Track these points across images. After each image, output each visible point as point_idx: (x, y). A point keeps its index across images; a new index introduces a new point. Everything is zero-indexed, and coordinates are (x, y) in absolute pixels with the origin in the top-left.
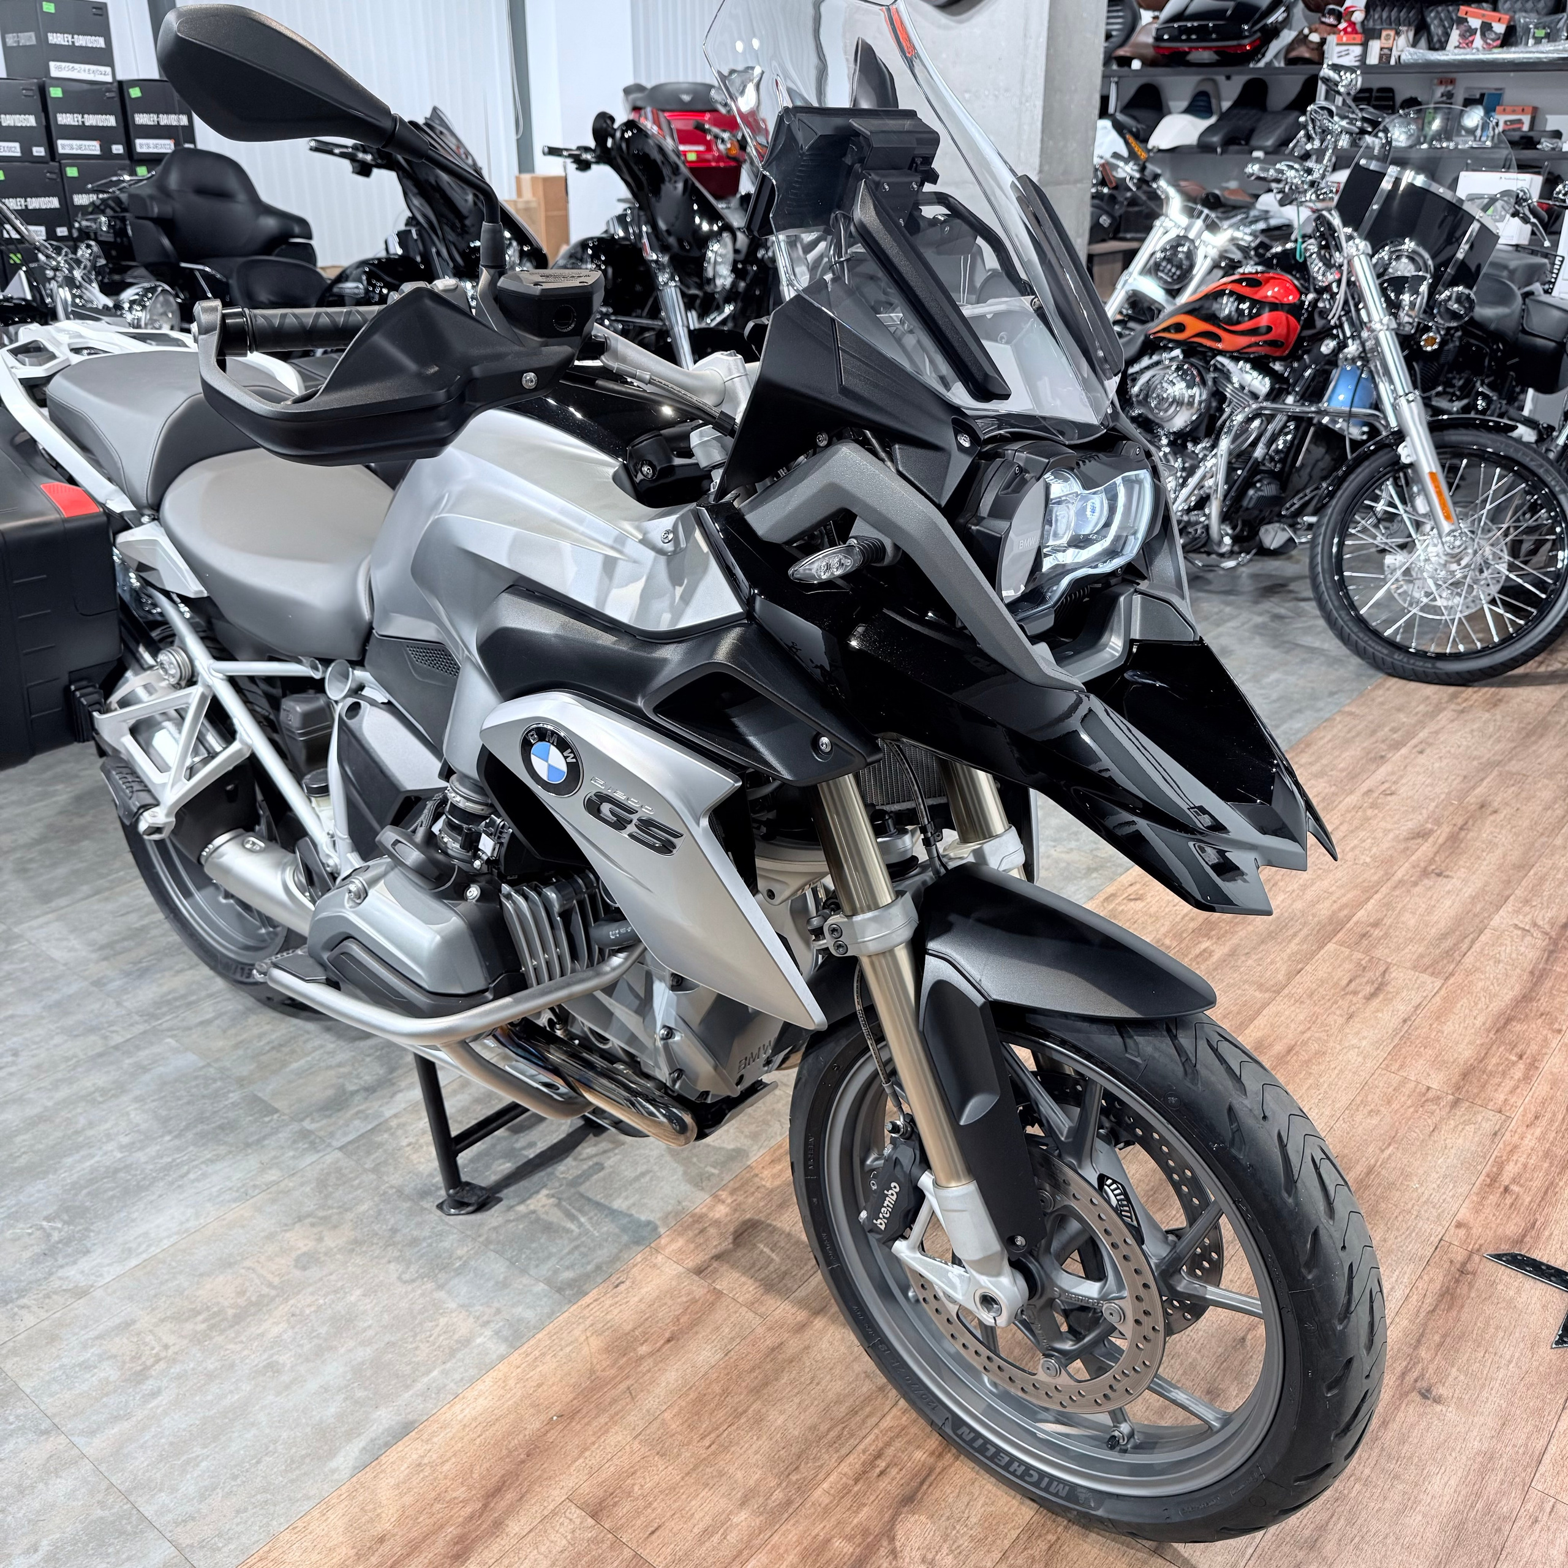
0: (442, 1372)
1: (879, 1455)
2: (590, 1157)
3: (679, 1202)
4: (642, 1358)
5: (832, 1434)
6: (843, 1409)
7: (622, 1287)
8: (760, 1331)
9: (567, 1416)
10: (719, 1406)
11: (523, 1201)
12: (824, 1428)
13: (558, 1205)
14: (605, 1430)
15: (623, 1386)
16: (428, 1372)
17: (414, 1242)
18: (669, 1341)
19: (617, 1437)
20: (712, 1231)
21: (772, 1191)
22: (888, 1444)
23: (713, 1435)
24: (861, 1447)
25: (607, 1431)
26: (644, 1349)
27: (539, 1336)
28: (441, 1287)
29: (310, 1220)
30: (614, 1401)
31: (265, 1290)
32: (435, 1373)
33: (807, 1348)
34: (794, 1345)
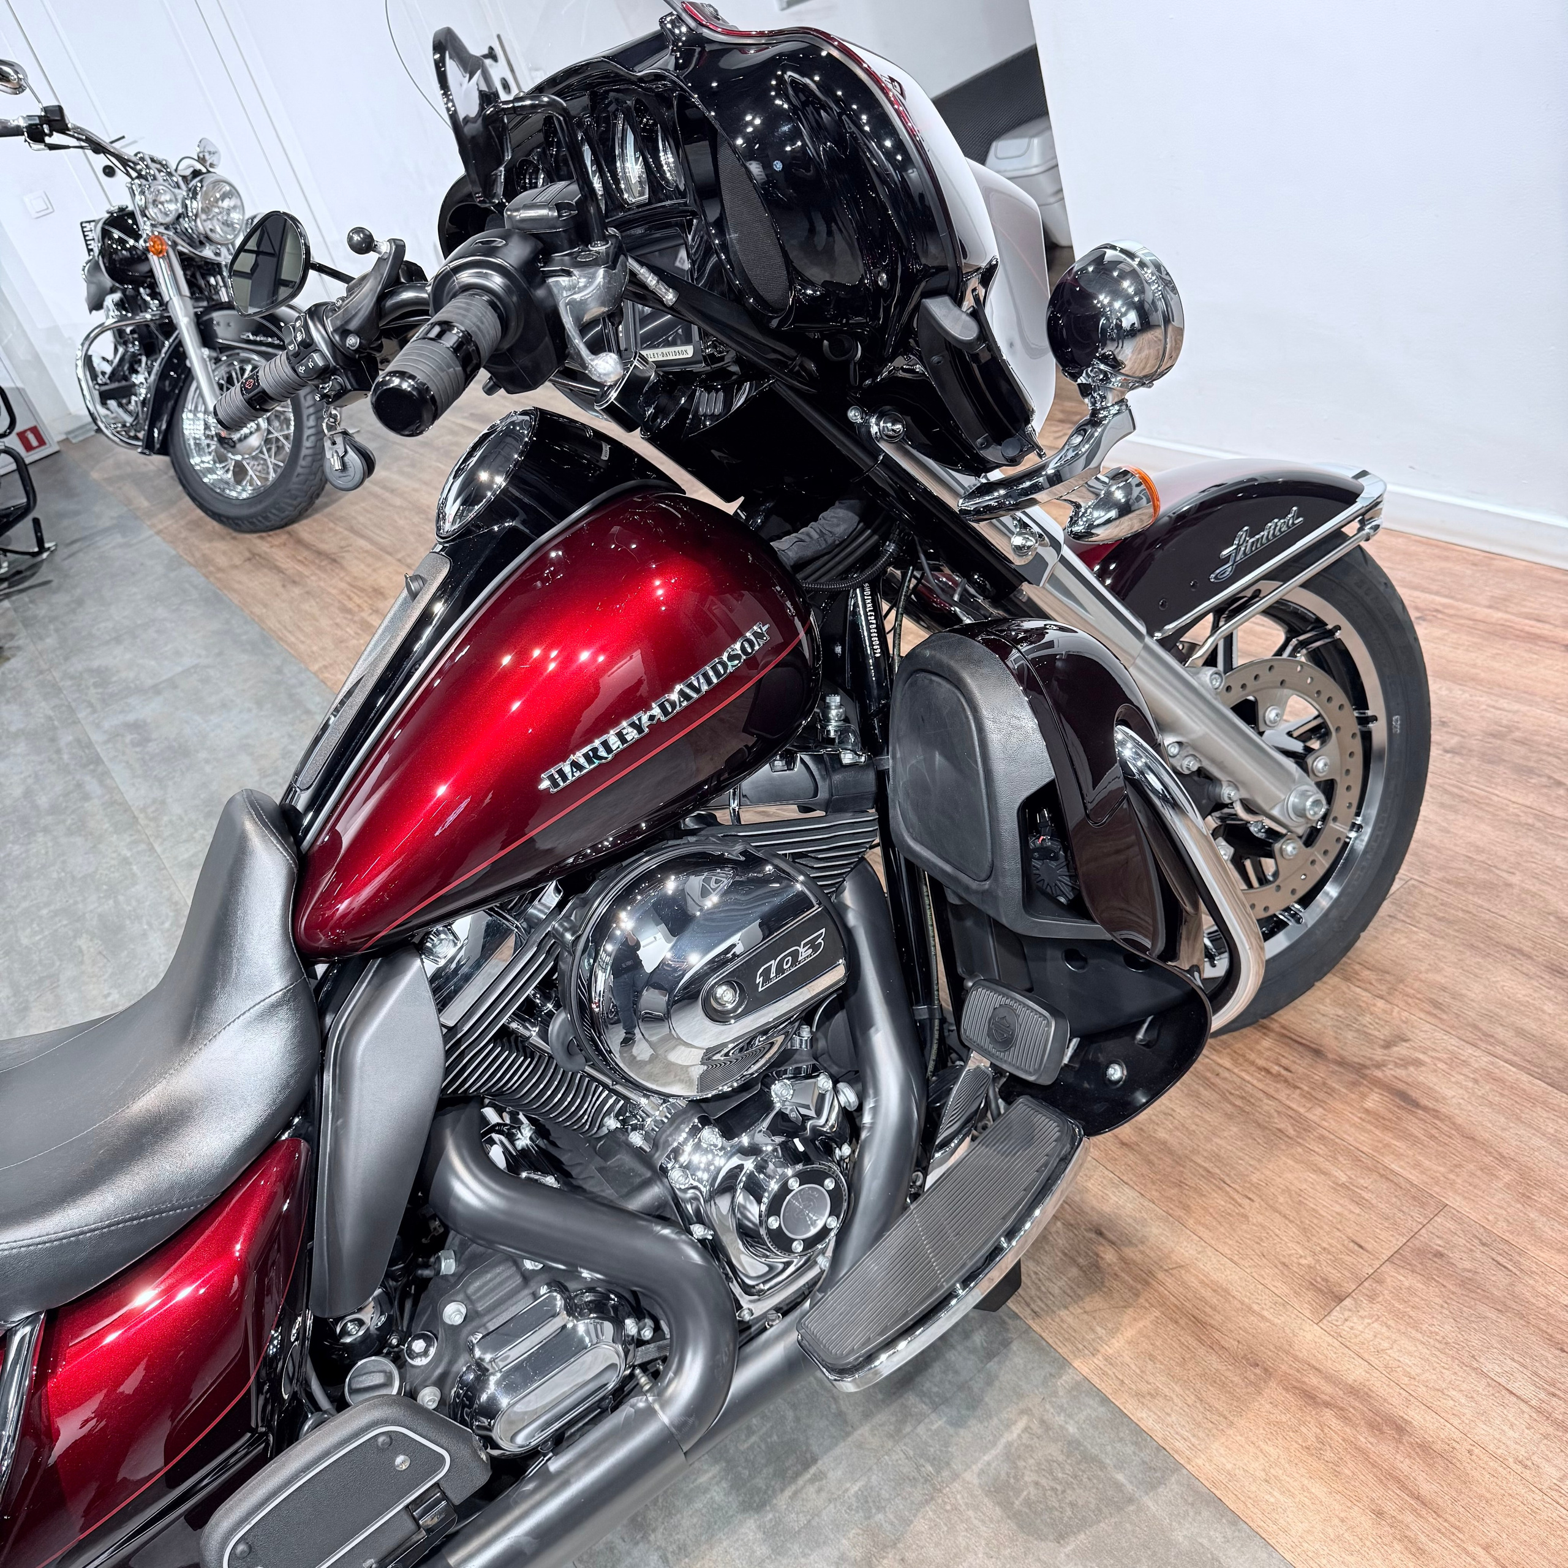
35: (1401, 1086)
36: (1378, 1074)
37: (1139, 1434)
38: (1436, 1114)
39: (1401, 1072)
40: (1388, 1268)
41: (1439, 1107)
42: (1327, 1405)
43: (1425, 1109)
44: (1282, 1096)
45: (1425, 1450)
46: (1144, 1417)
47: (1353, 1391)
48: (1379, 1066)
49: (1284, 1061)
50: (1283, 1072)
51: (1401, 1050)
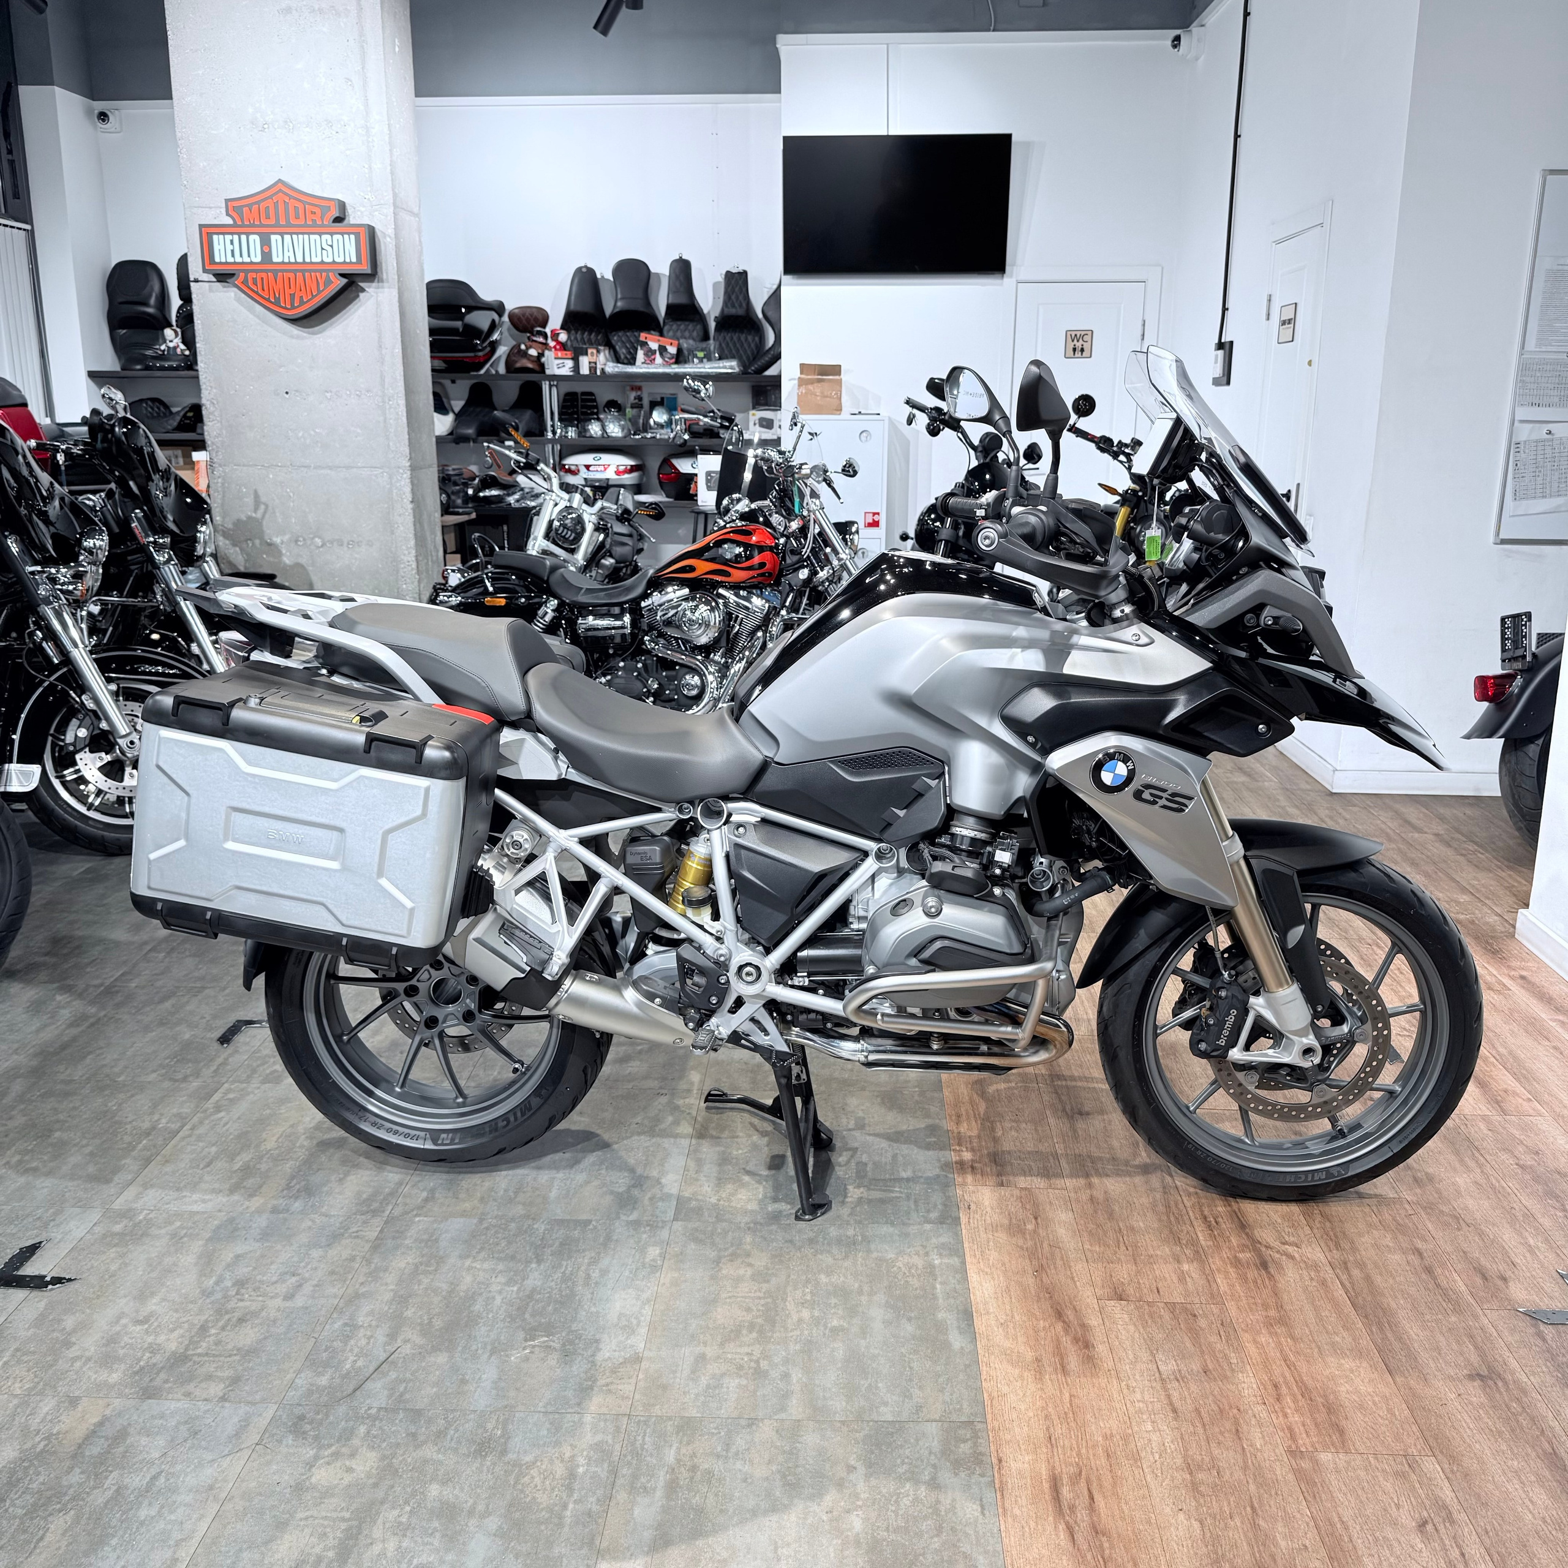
0: (941, 1283)
1: (1205, 1218)
2: (848, 1162)
3: (939, 1161)
4: (1035, 1231)
5: (1172, 1219)
6: (1161, 1208)
7: (973, 1207)
8: (1072, 1195)
9: (1039, 1270)
10: (1105, 1233)
11: (846, 1196)
12: (1165, 1218)
13: (869, 1189)
14: (1067, 1266)
15: (1045, 1245)
16: (934, 1288)
17: (811, 1241)
18: (1036, 1218)
19: (1079, 1267)
20: (976, 1165)
21: (979, 1137)
22: (1202, 1211)
23: (1122, 1244)
24: (1192, 1218)
25: (1070, 1267)
26: (1030, 1228)
27: (966, 1245)
28: (869, 1251)
29: (723, 1260)
30: (1053, 1255)
31: (762, 1302)
32: (938, 1286)
33: (1106, 1192)
34: (1098, 1194)
35: (1269, 1259)
36: (1263, 1249)
37: (965, 1279)
38: (1271, 1277)
39: (1278, 1256)
40: (1161, 1305)
41: (1277, 1277)
42: (1064, 1322)
43: (1268, 1273)
44: (1198, 1229)
45: (1089, 1359)
46: (973, 1277)
47: (1083, 1326)
48: (1268, 1247)
49: (1220, 1220)
50: (1213, 1222)
51: (1290, 1249)
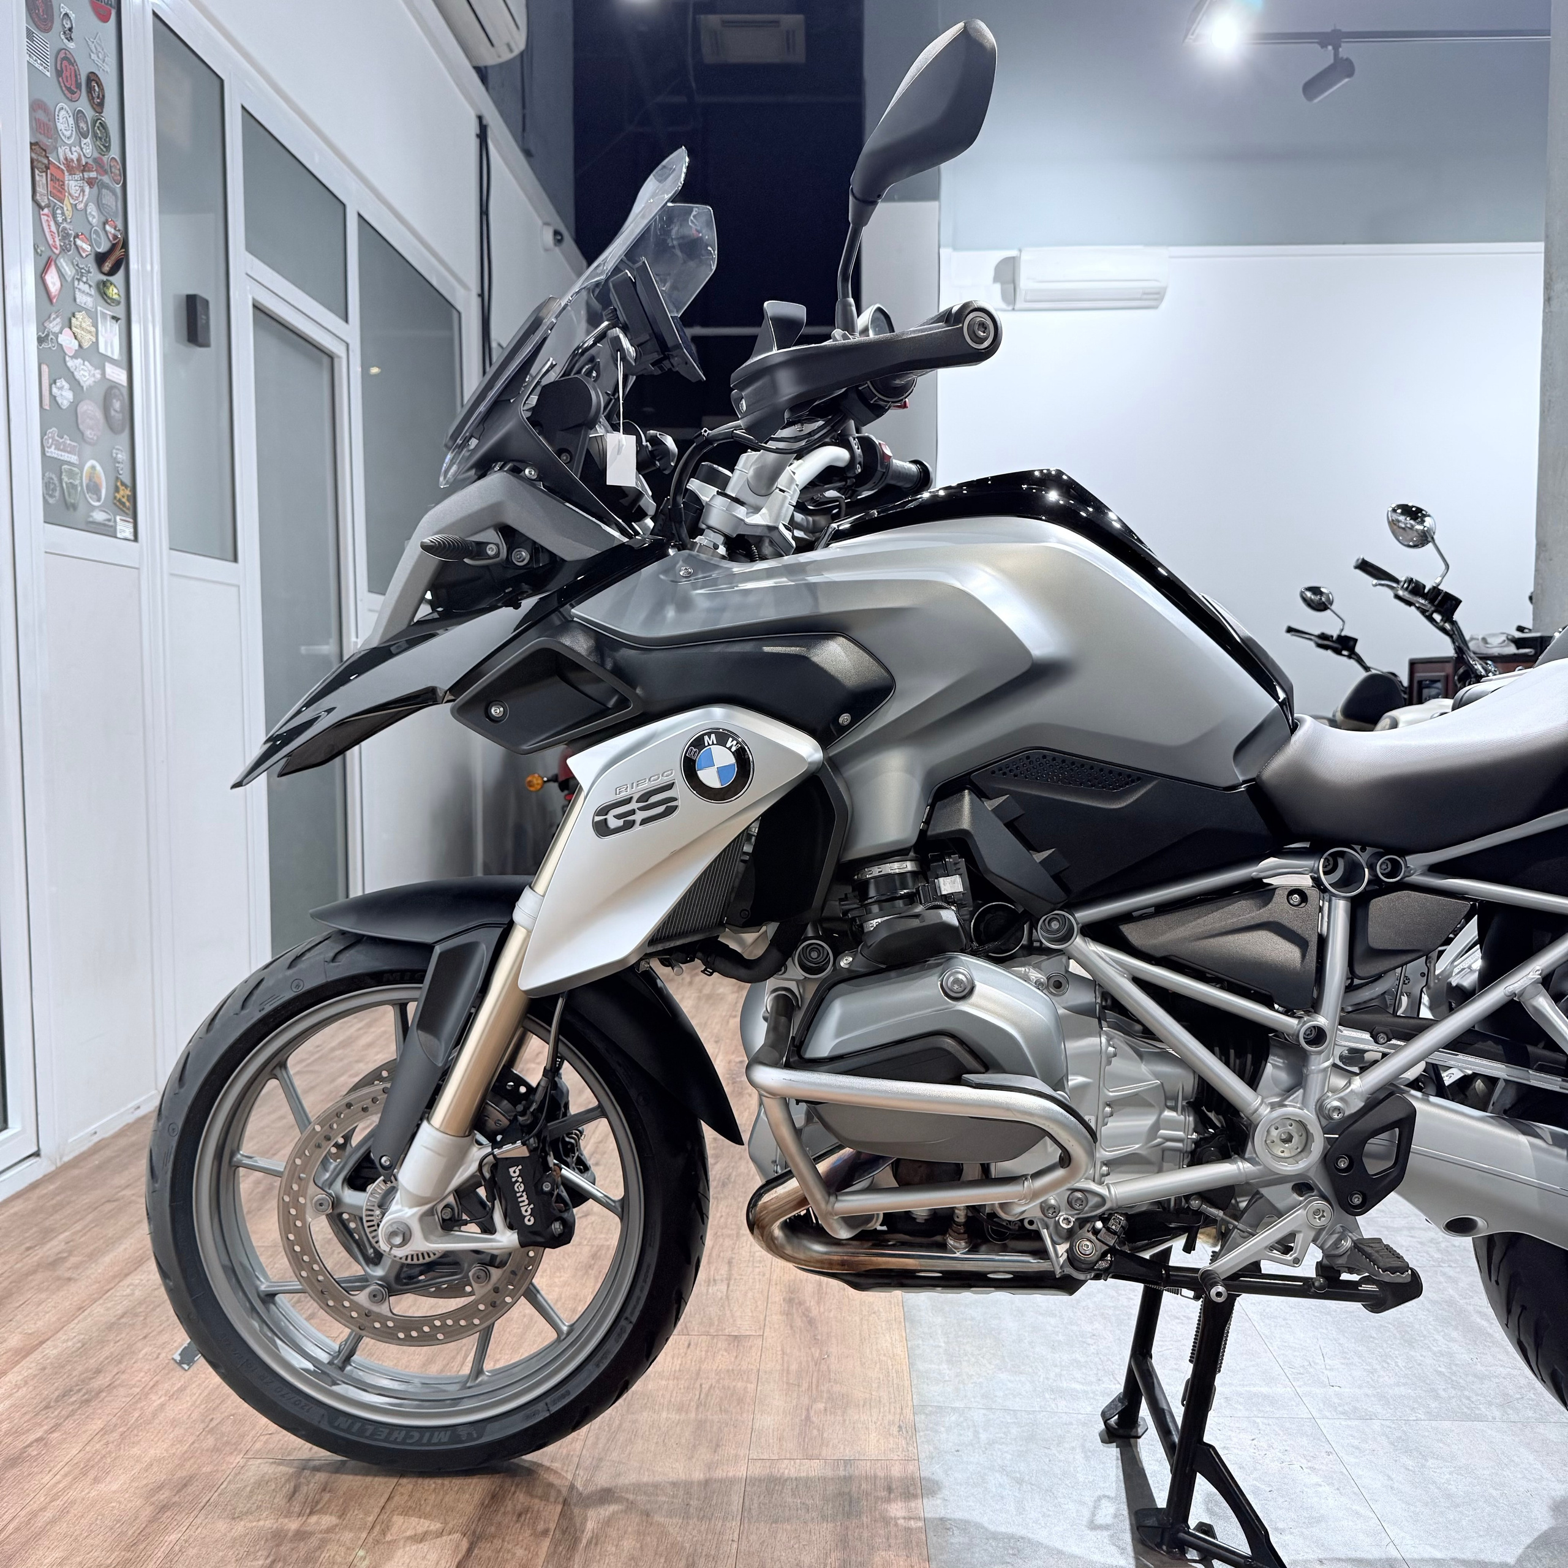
4: (815, 1401)
7: (894, 1430)
8: (742, 1452)
14: (785, 1366)
15: (805, 1386)
18: (808, 1418)
19: (771, 1366)
23: (705, 1391)
25: (782, 1365)
26: (821, 1406)
30: (799, 1378)
34: (704, 1454)
